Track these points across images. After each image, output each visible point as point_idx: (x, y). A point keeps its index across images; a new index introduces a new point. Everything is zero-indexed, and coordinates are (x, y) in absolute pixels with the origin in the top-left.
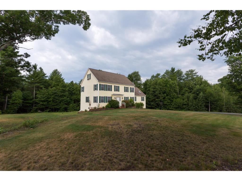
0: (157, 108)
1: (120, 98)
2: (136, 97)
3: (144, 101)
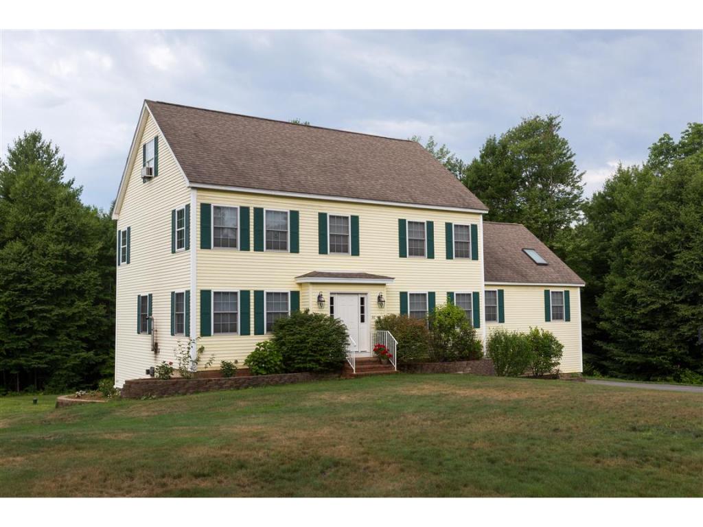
0: (688, 372)
1: (362, 300)
2: (501, 292)
3: (568, 319)
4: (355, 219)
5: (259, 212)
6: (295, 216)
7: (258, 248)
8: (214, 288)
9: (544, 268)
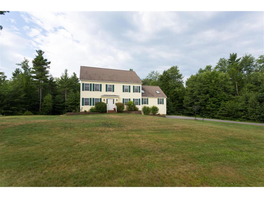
1: (114, 100)
2: (148, 99)
3: (163, 104)
4: (113, 86)
5: (94, 84)
6: (101, 85)
7: (93, 91)
8: (85, 98)
9: (158, 94)
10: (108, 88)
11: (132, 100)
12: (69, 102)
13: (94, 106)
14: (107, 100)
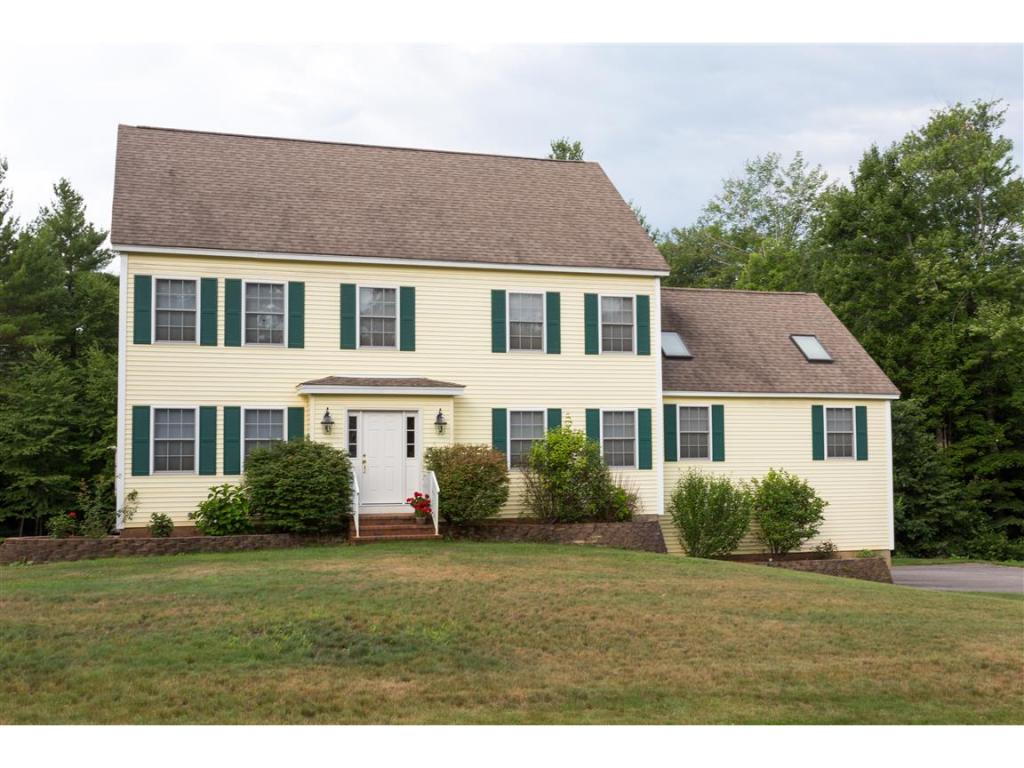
1: (411, 422)
2: (718, 411)
3: (863, 455)
4: (408, 294)
5: (233, 285)
6: (297, 290)
7: (232, 340)
8: (155, 404)
9: (820, 369)
10: (362, 319)
11: (575, 423)
12: (22, 443)
13: (236, 481)
14: (353, 422)
